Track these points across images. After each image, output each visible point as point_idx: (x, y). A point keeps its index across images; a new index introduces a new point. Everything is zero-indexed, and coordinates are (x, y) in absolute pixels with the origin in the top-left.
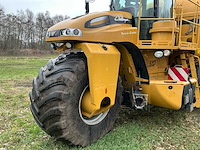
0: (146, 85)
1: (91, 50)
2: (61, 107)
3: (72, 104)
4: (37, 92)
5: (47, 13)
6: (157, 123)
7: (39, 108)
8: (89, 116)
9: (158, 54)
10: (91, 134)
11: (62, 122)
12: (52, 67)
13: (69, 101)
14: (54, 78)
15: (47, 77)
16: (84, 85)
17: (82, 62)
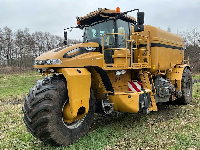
0: (112, 96)
1: (69, 73)
2: (48, 116)
3: (56, 113)
4: (30, 106)
5: (27, 30)
6: (124, 125)
7: (32, 118)
8: (70, 122)
9: (118, 73)
10: (71, 136)
11: (50, 127)
12: (40, 87)
13: (54, 111)
14: (43, 95)
15: (37, 94)
16: (65, 99)
17: (62, 82)
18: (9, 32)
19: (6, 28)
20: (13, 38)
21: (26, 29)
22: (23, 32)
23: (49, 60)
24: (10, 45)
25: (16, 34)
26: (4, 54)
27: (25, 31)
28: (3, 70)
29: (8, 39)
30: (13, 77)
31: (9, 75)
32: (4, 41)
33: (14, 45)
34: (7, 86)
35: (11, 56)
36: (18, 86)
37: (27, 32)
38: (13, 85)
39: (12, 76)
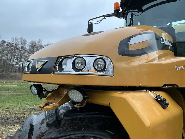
18: (24, 42)
19: (22, 39)
20: (27, 47)
21: (39, 40)
22: (37, 42)
23: (68, 57)
24: (23, 53)
25: (30, 44)
26: (17, 61)
27: (38, 42)
28: (14, 76)
29: (22, 48)
30: (22, 83)
31: (18, 81)
32: (18, 49)
33: (27, 53)
34: (11, 93)
35: (23, 63)
36: (22, 95)
37: (39, 43)
38: (17, 93)
39: (20, 83)
